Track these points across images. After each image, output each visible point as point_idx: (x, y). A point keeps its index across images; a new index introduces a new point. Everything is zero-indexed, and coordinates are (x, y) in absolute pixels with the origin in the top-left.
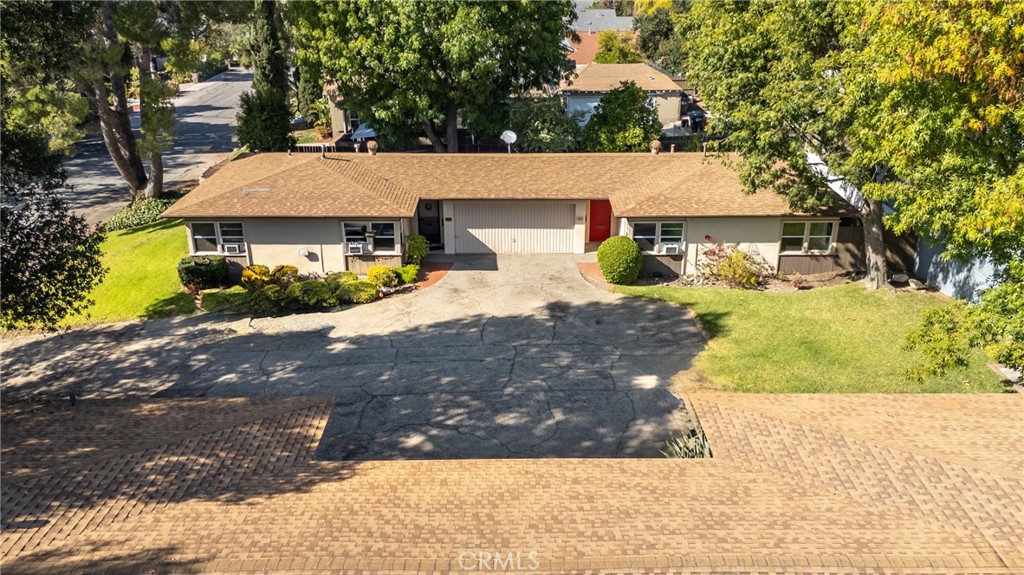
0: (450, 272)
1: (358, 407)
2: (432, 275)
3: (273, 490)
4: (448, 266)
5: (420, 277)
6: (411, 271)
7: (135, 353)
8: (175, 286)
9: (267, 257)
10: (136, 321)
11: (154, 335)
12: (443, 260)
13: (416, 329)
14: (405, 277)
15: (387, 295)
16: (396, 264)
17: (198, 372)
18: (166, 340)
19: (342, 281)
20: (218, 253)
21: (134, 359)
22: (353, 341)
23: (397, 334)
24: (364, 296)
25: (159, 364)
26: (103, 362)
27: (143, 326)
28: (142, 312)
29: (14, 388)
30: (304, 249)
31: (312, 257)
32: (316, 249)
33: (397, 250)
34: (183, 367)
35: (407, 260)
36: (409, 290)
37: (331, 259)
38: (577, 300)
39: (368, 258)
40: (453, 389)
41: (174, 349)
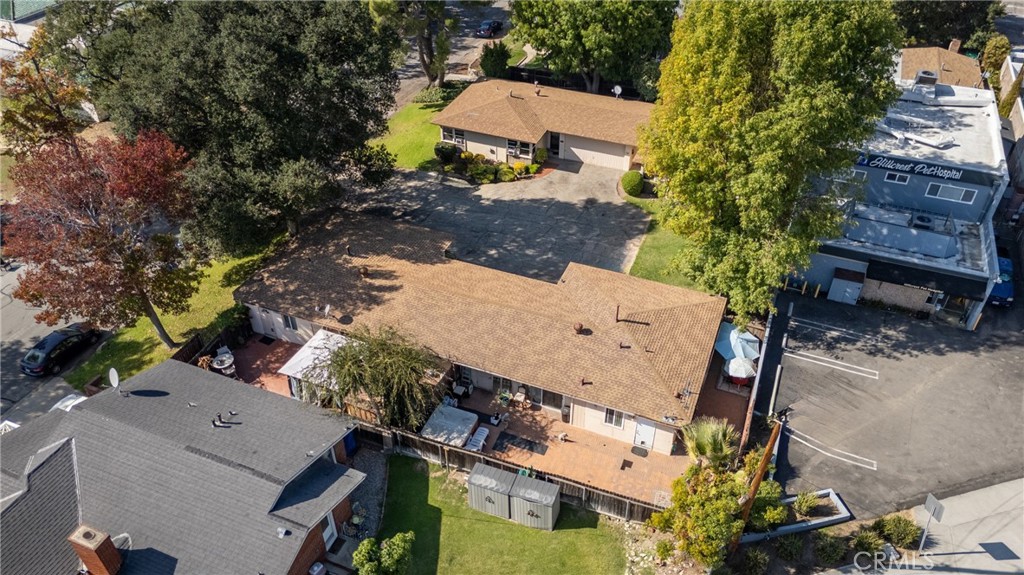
0: (555, 170)
1: (480, 234)
2: (545, 170)
3: (425, 262)
4: (555, 166)
5: (539, 171)
6: (535, 166)
7: (410, 187)
8: (432, 155)
9: (473, 148)
10: (414, 170)
11: (420, 179)
12: (555, 162)
13: (521, 200)
14: (531, 171)
15: (518, 179)
16: (529, 163)
17: (430, 203)
18: (423, 183)
19: (501, 167)
20: (453, 142)
21: (409, 190)
22: (494, 201)
23: (513, 201)
24: (507, 178)
25: (418, 196)
26: (398, 189)
27: (416, 173)
28: (417, 165)
29: (365, 194)
30: (489, 147)
31: (492, 152)
32: (494, 148)
33: (530, 156)
34: (425, 199)
35: (534, 161)
36: (530, 178)
37: (500, 155)
38: (602, 199)
39: (516, 157)
40: (519, 235)
41: (425, 189)
